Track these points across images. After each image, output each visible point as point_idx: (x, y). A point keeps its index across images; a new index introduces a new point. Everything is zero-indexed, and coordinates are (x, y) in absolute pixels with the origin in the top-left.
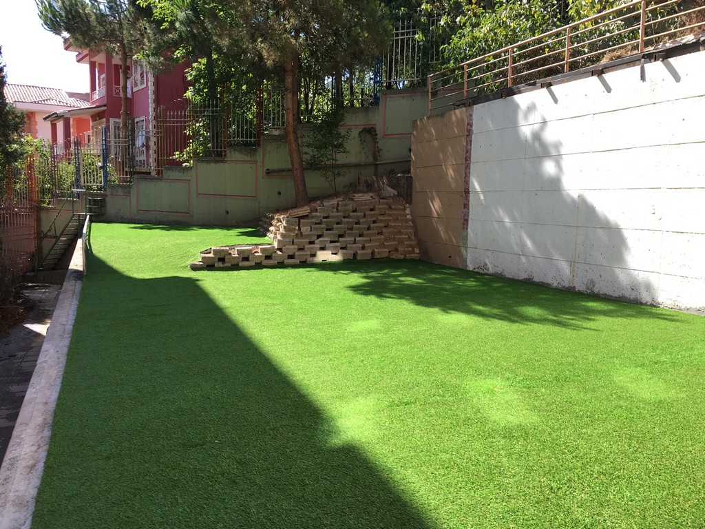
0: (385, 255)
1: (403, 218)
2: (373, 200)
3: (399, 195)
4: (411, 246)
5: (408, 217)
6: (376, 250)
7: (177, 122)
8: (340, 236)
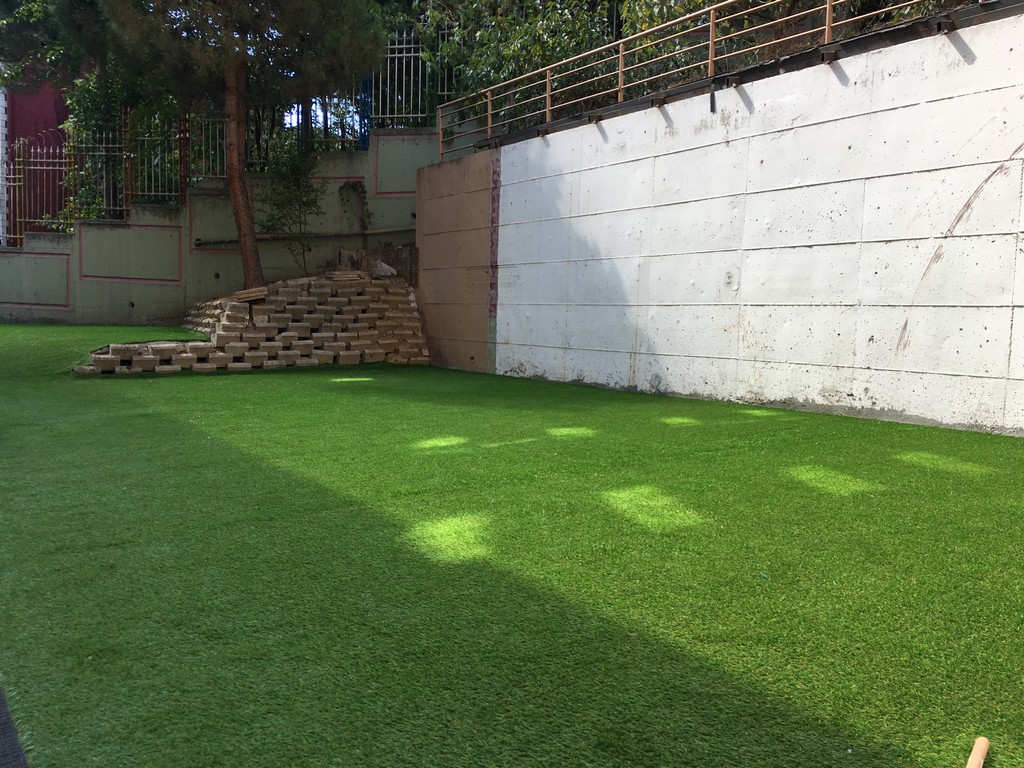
0: (380, 358)
1: (406, 306)
2: (362, 281)
3: (399, 275)
4: (417, 345)
5: (413, 305)
6: (366, 351)
7: (48, 164)
8: (314, 330)
